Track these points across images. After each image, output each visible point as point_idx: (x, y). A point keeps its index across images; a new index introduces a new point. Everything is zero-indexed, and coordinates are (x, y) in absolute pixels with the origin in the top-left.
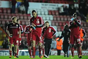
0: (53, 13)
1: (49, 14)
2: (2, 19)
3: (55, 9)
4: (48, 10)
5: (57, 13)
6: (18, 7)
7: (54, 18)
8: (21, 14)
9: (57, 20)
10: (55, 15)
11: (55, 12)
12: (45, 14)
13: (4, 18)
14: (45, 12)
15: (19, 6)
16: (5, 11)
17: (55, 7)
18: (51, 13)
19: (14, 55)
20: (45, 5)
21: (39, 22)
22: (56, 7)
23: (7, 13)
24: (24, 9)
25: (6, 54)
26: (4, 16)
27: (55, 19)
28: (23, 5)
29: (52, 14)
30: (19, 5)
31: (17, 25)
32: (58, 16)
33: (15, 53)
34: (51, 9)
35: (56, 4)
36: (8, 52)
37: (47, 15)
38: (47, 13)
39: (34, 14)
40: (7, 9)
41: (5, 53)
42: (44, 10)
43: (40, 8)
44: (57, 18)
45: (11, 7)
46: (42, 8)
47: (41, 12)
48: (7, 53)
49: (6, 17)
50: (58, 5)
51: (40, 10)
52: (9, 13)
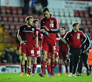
0: (81, 15)
1: (75, 16)
2: (11, 23)
3: (84, 9)
4: (74, 10)
5: (87, 15)
6: (32, 5)
7: (82, 21)
8: (36, 16)
9: (86, 24)
10: (84, 17)
11: (83, 12)
12: (70, 16)
13: (13, 21)
14: (69, 13)
15: (34, 5)
16: (14, 12)
17: (84, 6)
18: (78, 14)
19: (27, 71)
20: (71, 3)
21: (53, 25)
22: (86, 6)
23: (17, 14)
24: (40, 9)
25: (15, 71)
26: (13, 18)
27: (84, 23)
28: (40, 3)
29: (79, 16)
30: (34, 3)
31: (33, 29)
32: (88, 19)
33: (28, 69)
34: (78, 9)
35: (86, 2)
36: (18, 67)
37: (72, 17)
38: (72, 14)
39: (46, 14)
40: (17, 9)
41: (14, 69)
42: (68, 10)
43: (63, 7)
44: (86, 21)
45: (23, 5)
46: (66, 7)
47: (64, 13)
48: (17, 69)
49: (16, 19)
50: (88, 4)
51: (63, 10)
52: (20, 14)
